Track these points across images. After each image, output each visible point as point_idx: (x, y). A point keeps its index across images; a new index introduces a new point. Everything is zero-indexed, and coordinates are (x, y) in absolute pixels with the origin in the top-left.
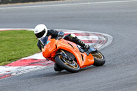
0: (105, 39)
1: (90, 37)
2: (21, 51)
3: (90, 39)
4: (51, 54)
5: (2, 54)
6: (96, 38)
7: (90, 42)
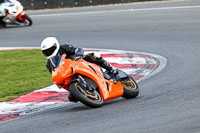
1: (133, 59)
2: (33, 80)
4: (64, 81)
5: (6, 84)
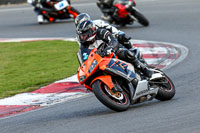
0: (176, 52)
1: (155, 49)
3: (155, 53)
5: (27, 75)
6: (164, 51)
7: (155, 56)
